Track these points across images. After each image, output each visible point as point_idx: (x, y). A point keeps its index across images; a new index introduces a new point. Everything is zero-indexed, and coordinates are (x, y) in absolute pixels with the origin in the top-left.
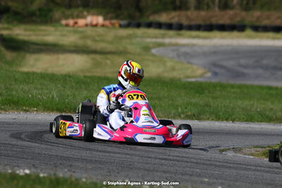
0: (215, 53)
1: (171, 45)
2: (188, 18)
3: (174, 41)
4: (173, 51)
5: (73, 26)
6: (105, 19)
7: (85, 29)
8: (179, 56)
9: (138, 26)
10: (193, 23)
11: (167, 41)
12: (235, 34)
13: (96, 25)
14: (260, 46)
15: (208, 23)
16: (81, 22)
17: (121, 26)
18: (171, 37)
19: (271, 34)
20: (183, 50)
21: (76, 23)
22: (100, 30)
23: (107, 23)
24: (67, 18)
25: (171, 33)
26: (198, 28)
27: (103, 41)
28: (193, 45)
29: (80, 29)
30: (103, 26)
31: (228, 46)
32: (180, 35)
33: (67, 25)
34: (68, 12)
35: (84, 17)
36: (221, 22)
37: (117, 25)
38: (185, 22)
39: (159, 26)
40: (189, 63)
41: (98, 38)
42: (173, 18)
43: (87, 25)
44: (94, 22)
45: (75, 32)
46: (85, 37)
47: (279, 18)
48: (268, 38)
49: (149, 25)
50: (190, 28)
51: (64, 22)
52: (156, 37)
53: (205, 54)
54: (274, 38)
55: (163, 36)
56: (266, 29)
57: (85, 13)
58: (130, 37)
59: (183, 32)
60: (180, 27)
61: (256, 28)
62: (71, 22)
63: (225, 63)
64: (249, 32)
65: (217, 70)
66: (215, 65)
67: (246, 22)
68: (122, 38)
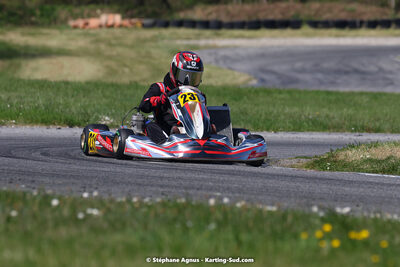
0: (262, 56)
1: (207, 47)
2: (228, 13)
3: (211, 42)
4: (210, 54)
5: (84, 28)
6: (123, 18)
7: (98, 30)
8: (217, 61)
9: (166, 25)
10: (236, 20)
11: (202, 42)
12: (289, 31)
13: (112, 26)
14: (321, 46)
15: (254, 19)
16: (93, 22)
17: (145, 26)
18: (208, 38)
19: (334, 31)
20: (222, 53)
21: (87, 24)
22: (117, 32)
23: (126, 22)
24: (75, 17)
25: (208, 32)
26: (242, 25)
27: (121, 45)
28: (236, 47)
29: (92, 32)
30: (121, 26)
31: (279, 47)
32: (218, 35)
33: (75, 27)
34: (77, 11)
35: (98, 16)
36: (271, 17)
37: (139, 25)
38: (225, 19)
39: (193, 24)
40: (230, 69)
41: (113, 42)
42: (210, 13)
43: (100, 26)
44: (110, 22)
45: (86, 35)
46: (98, 41)
47: (343, 10)
48: (330, 35)
49: (180, 24)
50: (232, 26)
51: (72, 23)
52: (188, 39)
53: (250, 58)
54: (337, 36)
55: (198, 37)
56: (327, 25)
57: (99, 11)
58: (154, 39)
59: (223, 31)
60: (219, 25)
61: (315, 24)
62: (80, 23)
63: (276, 68)
64: (306, 29)
65: (266, 77)
66: (263, 70)
67: (302, 17)
68: (145, 41)
